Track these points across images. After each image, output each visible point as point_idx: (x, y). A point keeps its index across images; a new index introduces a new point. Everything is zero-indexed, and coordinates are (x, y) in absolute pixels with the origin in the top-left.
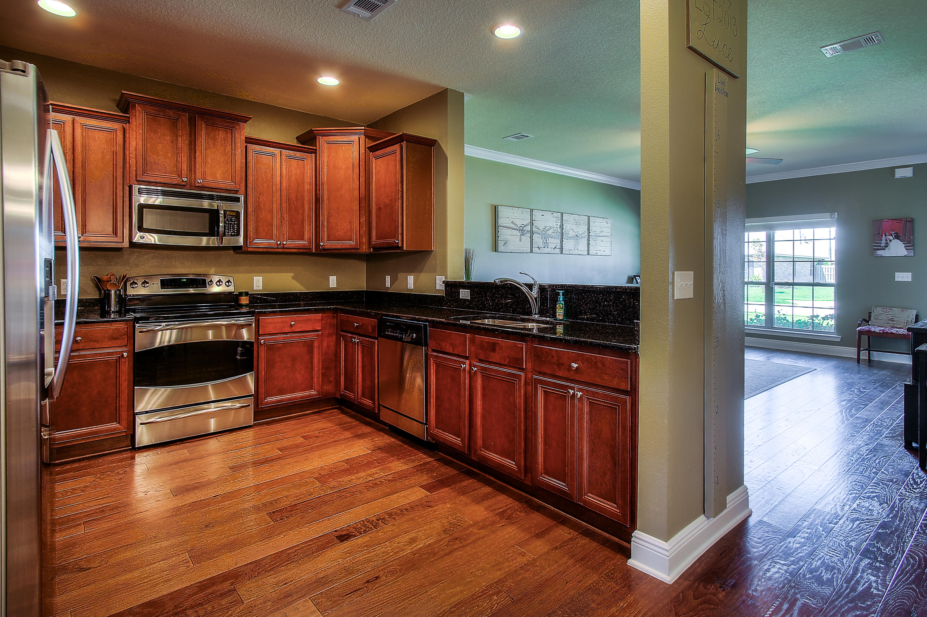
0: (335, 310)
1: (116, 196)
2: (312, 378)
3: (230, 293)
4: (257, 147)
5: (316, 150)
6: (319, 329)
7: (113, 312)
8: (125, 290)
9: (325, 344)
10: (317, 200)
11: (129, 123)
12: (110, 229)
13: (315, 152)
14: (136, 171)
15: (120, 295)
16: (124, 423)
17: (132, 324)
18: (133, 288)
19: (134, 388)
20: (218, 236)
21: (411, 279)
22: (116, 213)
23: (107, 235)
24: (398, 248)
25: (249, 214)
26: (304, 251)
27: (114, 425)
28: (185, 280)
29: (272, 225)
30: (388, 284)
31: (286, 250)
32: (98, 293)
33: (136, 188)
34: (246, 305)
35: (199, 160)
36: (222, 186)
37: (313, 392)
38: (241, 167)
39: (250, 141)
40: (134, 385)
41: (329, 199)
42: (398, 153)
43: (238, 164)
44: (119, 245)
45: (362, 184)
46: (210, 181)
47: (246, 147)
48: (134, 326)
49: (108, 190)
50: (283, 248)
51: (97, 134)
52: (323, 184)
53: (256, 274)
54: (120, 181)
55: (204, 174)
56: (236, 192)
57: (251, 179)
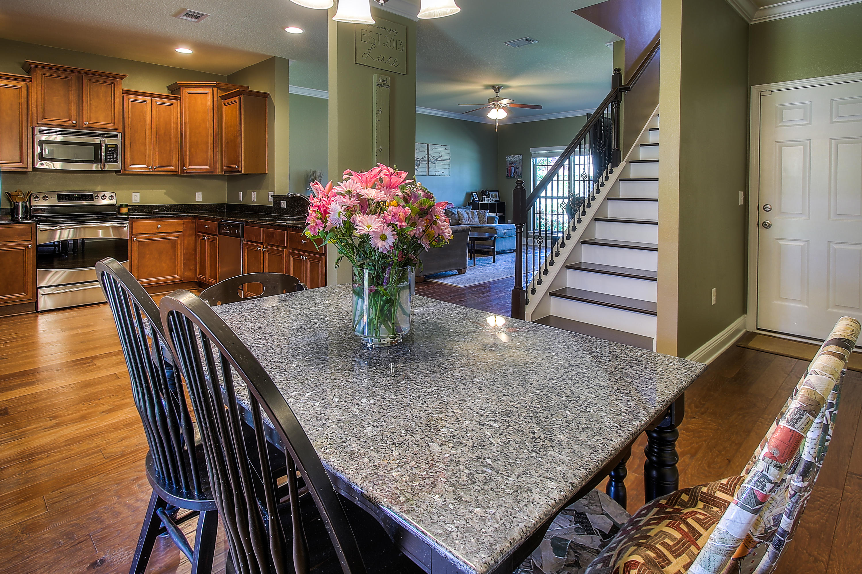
0: (195, 217)
1: (22, 134)
2: (175, 266)
3: (113, 205)
4: (133, 97)
5: (180, 97)
6: (181, 231)
7: (21, 218)
8: (30, 202)
9: (186, 242)
10: (182, 135)
11: (31, 82)
12: (18, 158)
13: (179, 99)
14: (37, 117)
15: (26, 207)
16: (30, 294)
17: (35, 226)
18: (36, 200)
19: (37, 270)
20: (101, 163)
21: (254, 194)
22: (22, 146)
23: (16, 163)
24: (238, 172)
25: (126, 147)
26: (172, 173)
27: (23, 295)
28: (77, 195)
29: (144, 154)
30: (241, 199)
31: (156, 173)
32: (9, 204)
33: (37, 129)
34: (126, 214)
35: (85, 108)
36: (104, 126)
37: (176, 277)
38: (119, 112)
39: (125, 92)
40: (37, 268)
41: (190, 135)
42: (238, 102)
43: (116, 110)
44: (25, 170)
45: (215, 124)
46: (94, 122)
47: (123, 97)
48: (36, 227)
49: (16, 131)
50: (154, 171)
51: (7, 91)
52: (185, 123)
53: (134, 191)
54: (25, 124)
55: (90, 117)
56: (115, 130)
57: (127, 120)
